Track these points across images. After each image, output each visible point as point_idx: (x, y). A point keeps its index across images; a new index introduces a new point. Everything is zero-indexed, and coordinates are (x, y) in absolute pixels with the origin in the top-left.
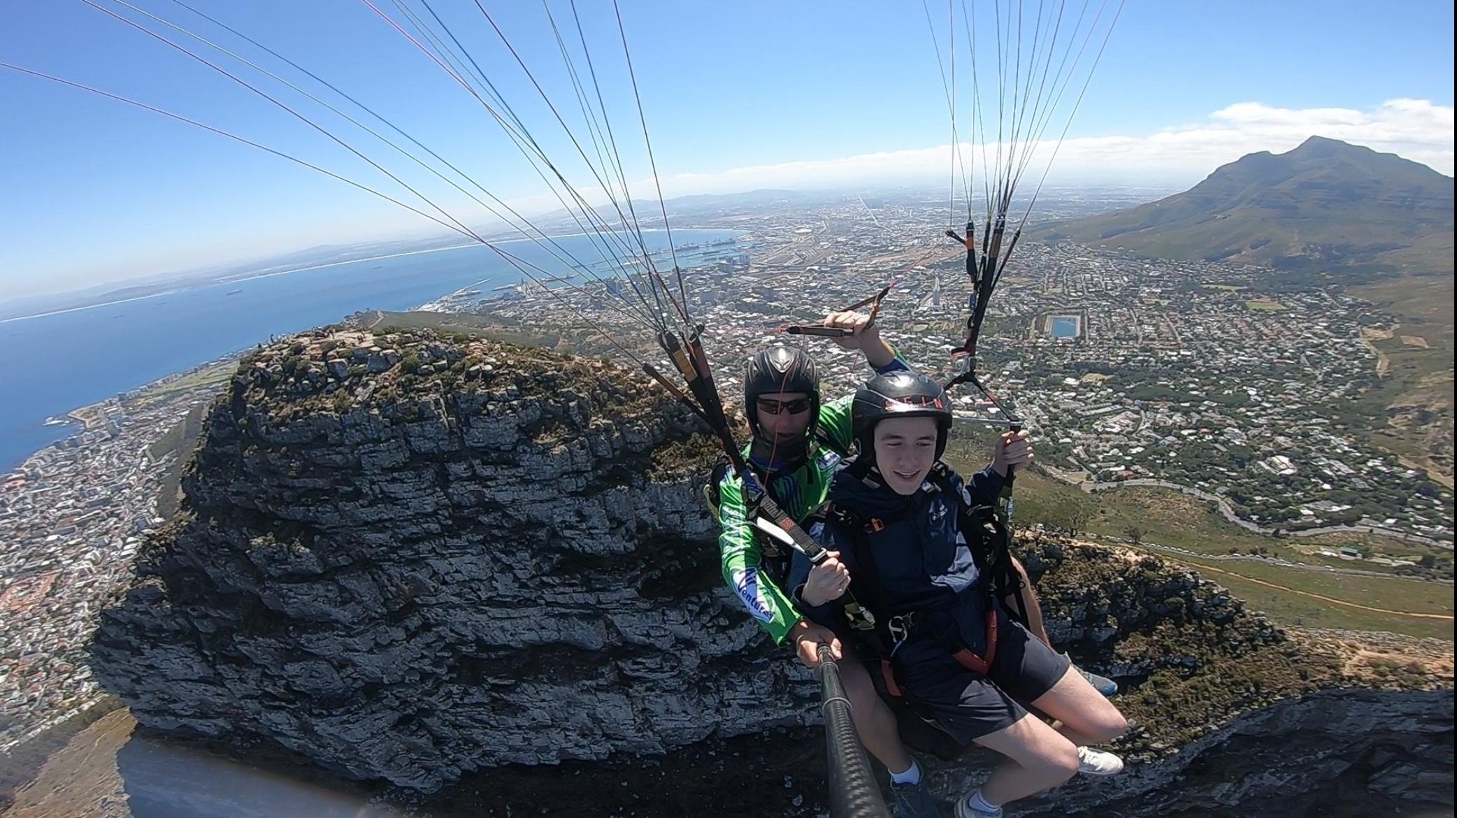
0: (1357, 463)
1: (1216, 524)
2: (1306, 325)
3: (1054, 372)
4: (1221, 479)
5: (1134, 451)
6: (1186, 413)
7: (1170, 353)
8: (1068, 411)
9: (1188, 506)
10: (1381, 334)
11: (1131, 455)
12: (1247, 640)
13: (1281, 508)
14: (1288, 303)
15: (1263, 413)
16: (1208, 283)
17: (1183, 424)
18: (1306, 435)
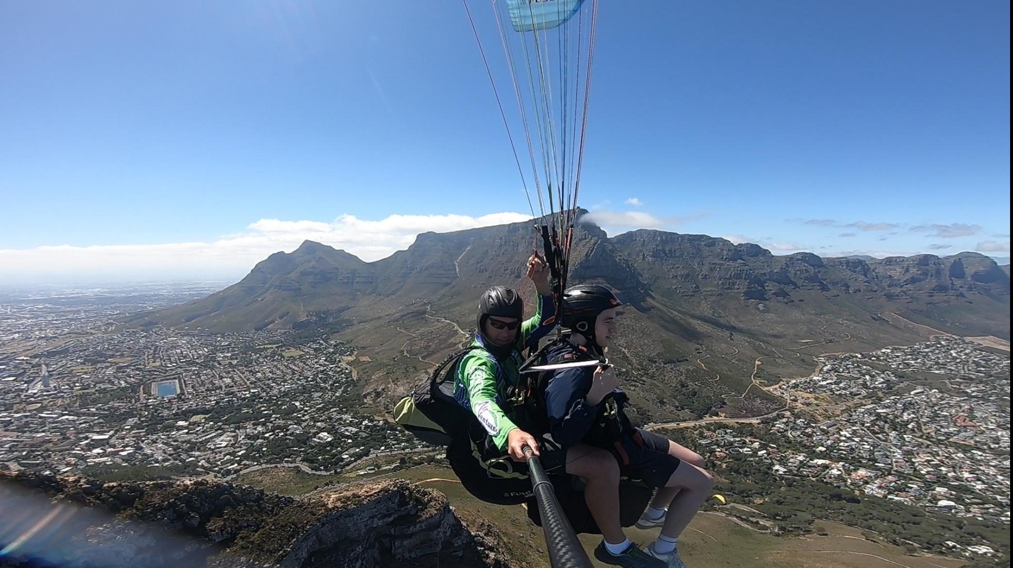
0: (357, 425)
1: (303, 477)
2: (315, 360)
3: (167, 420)
4: (297, 454)
5: (240, 454)
6: (264, 424)
7: (244, 393)
8: (185, 441)
9: (284, 473)
10: (350, 358)
11: (239, 456)
12: (276, 506)
13: (333, 458)
14: (304, 350)
15: (306, 413)
16: (259, 345)
17: (264, 431)
18: (330, 418)
